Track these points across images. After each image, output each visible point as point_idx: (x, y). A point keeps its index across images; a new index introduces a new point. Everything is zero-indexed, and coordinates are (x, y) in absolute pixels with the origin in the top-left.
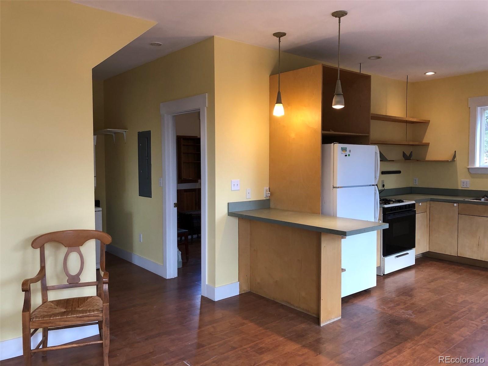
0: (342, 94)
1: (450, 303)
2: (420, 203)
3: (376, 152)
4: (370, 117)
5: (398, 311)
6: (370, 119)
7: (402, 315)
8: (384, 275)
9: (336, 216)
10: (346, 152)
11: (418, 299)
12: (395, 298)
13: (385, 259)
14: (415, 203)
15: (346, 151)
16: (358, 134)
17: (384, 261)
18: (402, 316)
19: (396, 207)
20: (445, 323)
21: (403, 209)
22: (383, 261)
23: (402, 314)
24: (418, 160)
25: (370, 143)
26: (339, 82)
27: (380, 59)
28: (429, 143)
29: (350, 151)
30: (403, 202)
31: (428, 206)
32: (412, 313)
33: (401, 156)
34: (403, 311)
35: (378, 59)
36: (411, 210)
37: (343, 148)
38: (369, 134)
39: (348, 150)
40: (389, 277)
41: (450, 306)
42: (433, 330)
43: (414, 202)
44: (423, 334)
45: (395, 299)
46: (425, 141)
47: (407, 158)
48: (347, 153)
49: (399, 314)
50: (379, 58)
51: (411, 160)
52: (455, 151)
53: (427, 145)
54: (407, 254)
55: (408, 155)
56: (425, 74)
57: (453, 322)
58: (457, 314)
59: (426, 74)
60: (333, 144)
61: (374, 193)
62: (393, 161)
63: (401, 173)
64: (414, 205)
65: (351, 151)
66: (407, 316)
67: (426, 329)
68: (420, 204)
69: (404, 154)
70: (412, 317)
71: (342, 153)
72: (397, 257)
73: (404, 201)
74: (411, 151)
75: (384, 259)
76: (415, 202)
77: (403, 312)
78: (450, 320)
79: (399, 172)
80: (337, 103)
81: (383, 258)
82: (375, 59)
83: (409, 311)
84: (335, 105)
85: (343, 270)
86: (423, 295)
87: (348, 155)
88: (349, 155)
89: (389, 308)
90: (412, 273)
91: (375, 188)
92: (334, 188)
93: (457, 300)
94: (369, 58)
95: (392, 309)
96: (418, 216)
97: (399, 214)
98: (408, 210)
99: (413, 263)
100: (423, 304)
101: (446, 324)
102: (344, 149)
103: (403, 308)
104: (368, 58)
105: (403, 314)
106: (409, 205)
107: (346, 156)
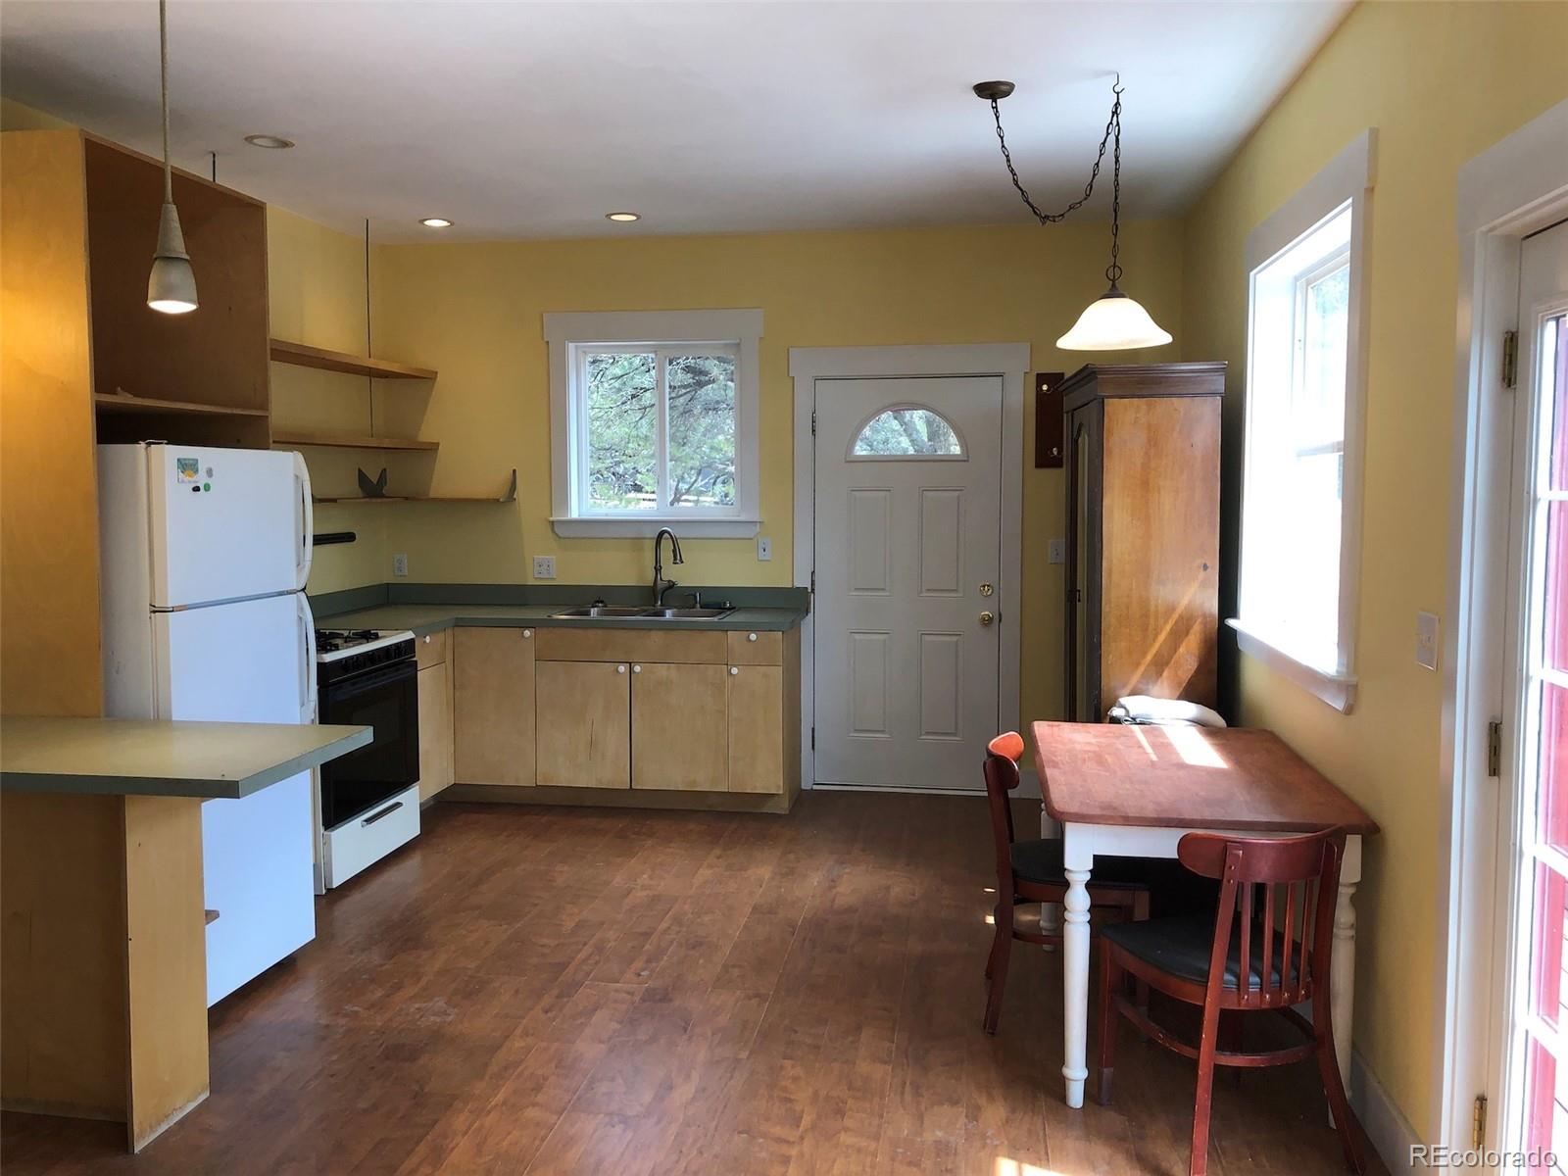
0: (187, 257)
1: (545, 941)
2: (428, 637)
3: (297, 477)
4: (269, 352)
5: (401, 1009)
6: (269, 357)
7: (418, 1020)
8: (329, 890)
9: (169, 721)
10: (195, 478)
11: (454, 952)
12: (381, 966)
13: (333, 837)
14: (413, 640)
15: (196, 471)
16: (229, 411)
17: (327, 843)
18: (419, 1023)
19: (358, 656)
20: (547, 1012)
21: (381, 661)
22: (324, 844)
23: (418, 1016)
24: (407, 498)
25: (271, 441)
26: (173, 212)
27: (287, 150)
28: (438, 444)
29: (210, 473)
30: (377, 637)
31: (450, 641)
32: (445, 1005)
33: (352, 486)
34: (417, 1006)
35: (280, 150)
36: (402, 662)
37: (185, 459)
38: (267, 410)
39: (202, 468)
40: (347, 896)
41: (546, 951)
42: (519, 1044)
43: (409, 635)
44: (493, 1068)
45: (384, 968)
46: (426, 435)
47: (372, 489)
48: (201, 479)
49: (410, 1018)
50: (285, 144)
51: (383, 496)
52: (514, 471)
53: (433, 448)
54: (398, 805)
55: (375, 482)
56: (422, 221)
57: (565, 1000)
58: (570, 970)
59: (427, 223)
60: (143, 445)
61: (296, 618)
62: (334, 500)
63: (355, 542)
64: (412, 641)
65: (214, 473)
66: (432, 1018)
67: (499, 1047)
68: (428, 639)
69: (362, 478)
70: (450, 1018)
71: (183, 482)
72: (369, 821)
73: (381, 633)
74: (384, 467)
75: (330, 837)
76: (413, 636)
77: (418, 1009)
78: (557, 997)
79: (349, 537)
80: (165, 294)
81: (326, 833)
82: (274, 147)
83: (436, 999)
84: (160, 298)
85: (211, 915)
86: (464, 932)
87: (202, 488)
88: (207, 488)
89: (372, 1006)
90: (413, 863)
91: (299, 601)
92: (155, 612)
93: (561, 925)
94: (250, 139)
95: (381, 1009)
96: (422, 677)
97: (368, 680)
98: (395, 664)
99: (413, 829)
100: (472, 966)
101: (549, 1014)
102: (187, 466)
103: (415, 996)
104: (246, 139)
105: (421, 1017)
106: (397, 646)
107: (196, 489)
